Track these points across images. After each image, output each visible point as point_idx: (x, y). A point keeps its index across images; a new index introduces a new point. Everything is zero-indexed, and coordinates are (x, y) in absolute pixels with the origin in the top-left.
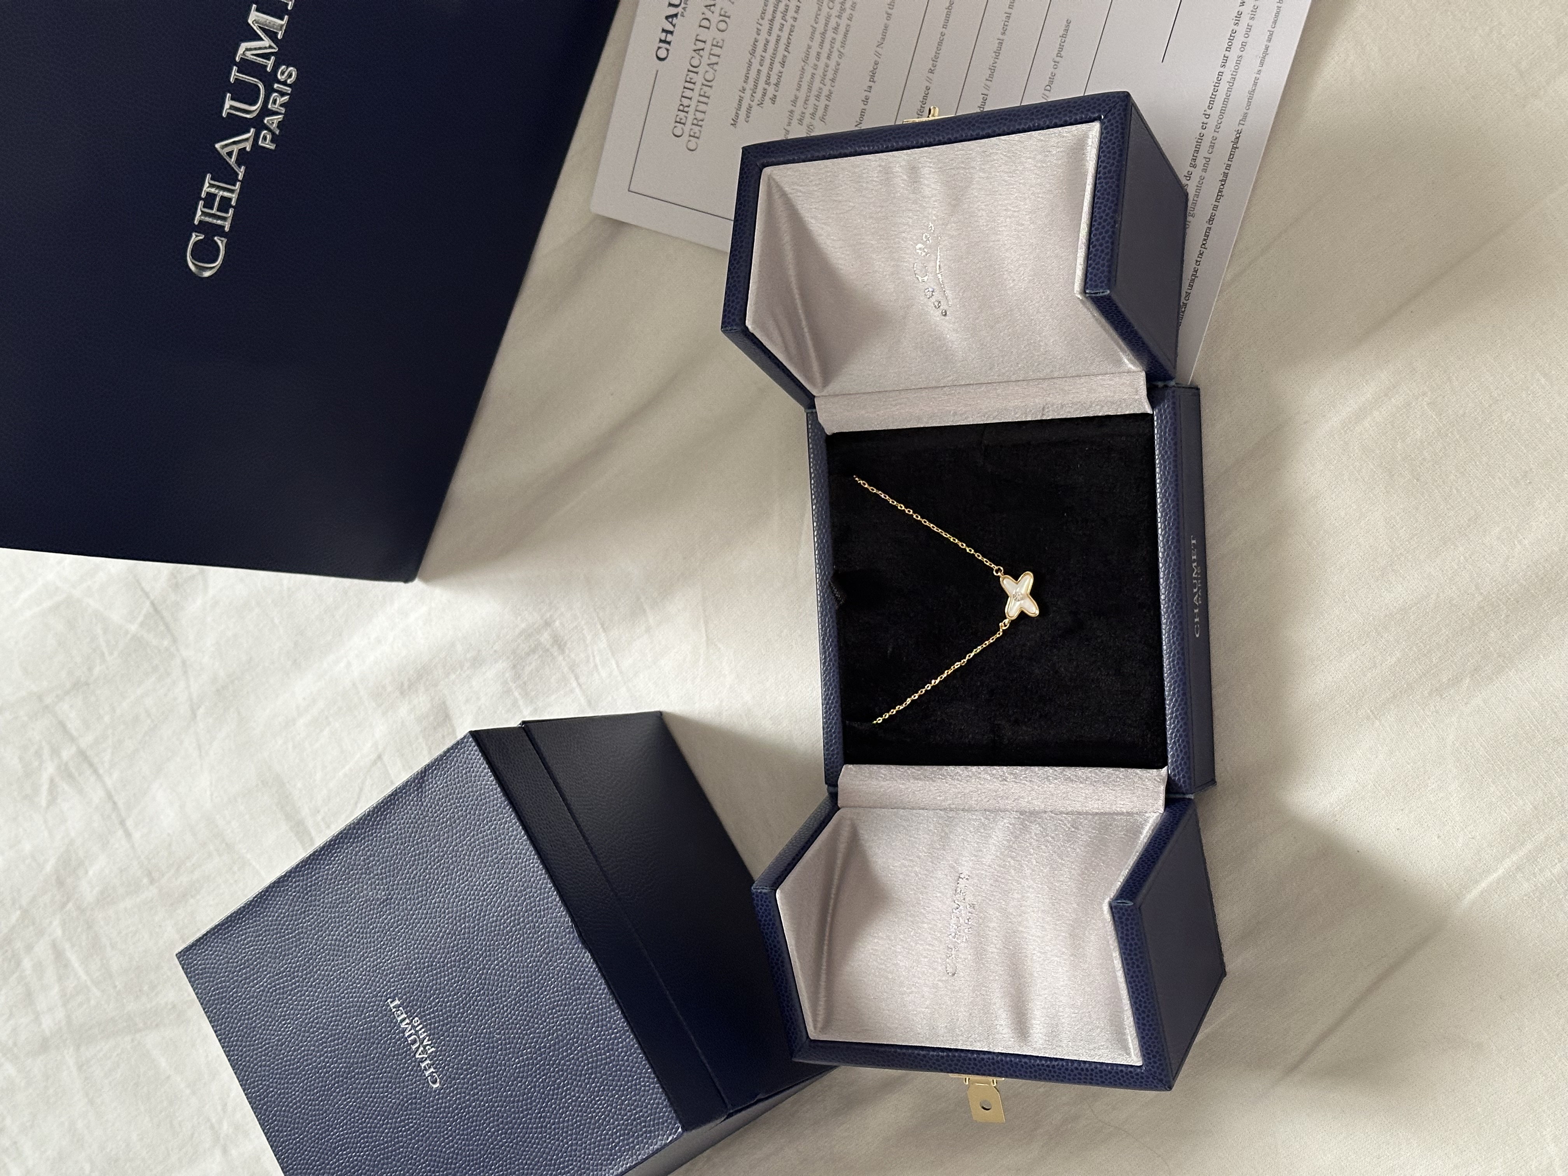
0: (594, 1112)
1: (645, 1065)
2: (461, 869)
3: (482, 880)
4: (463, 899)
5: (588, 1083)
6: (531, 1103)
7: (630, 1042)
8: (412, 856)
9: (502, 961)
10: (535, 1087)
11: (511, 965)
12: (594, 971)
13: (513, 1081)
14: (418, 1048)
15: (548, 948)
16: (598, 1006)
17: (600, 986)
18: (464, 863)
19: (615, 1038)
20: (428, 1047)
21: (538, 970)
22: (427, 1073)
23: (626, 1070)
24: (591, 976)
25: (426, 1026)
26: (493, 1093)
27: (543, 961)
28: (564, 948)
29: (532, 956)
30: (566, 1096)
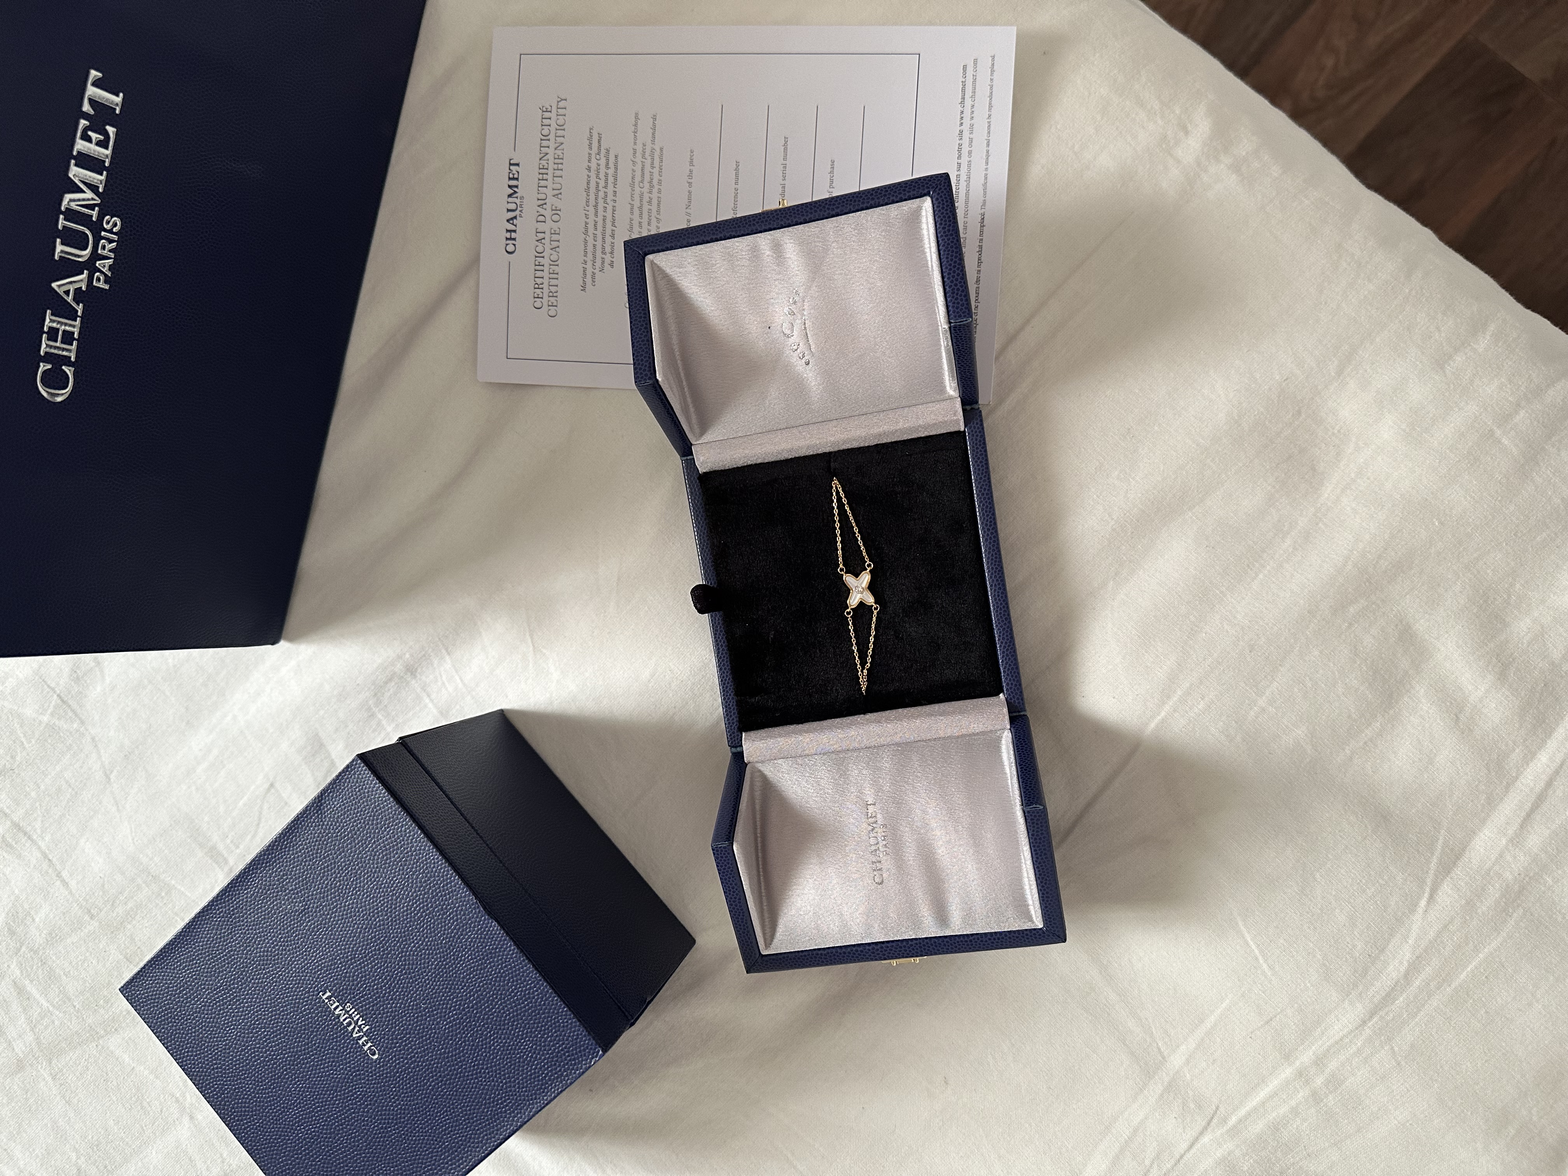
0: (521, 1052)
1: (561, 1005)
2: (368, 873)
3: (389, 878)
4: (374, 897)
5: (512, 1030)
6: (464, 1056)
7: (544, 989)
8: (321, 869)
9: (417, 943)
10: (465, 1041)
11: (426, 945)
12: (502, 937)
13: (444, 1040)
14: (354, 1028)
15: (457, 925)
16: (510, 965)
17: (511, 948)
18: (370, 867)
19: (530, 989)
20: (363, 1026)
21: (451, 945)
22: (366, 1048)
23: (544, 1013)
24: (500, 941)
25: (358, 1009)
26: (428, 1053)
27: (454, 936)
28: (472, 923)
29: (444, 934)
30: (494, 1044)
